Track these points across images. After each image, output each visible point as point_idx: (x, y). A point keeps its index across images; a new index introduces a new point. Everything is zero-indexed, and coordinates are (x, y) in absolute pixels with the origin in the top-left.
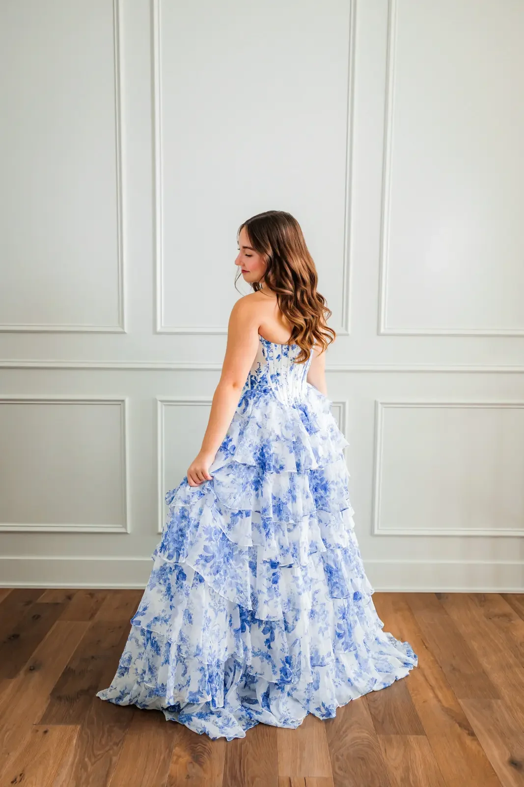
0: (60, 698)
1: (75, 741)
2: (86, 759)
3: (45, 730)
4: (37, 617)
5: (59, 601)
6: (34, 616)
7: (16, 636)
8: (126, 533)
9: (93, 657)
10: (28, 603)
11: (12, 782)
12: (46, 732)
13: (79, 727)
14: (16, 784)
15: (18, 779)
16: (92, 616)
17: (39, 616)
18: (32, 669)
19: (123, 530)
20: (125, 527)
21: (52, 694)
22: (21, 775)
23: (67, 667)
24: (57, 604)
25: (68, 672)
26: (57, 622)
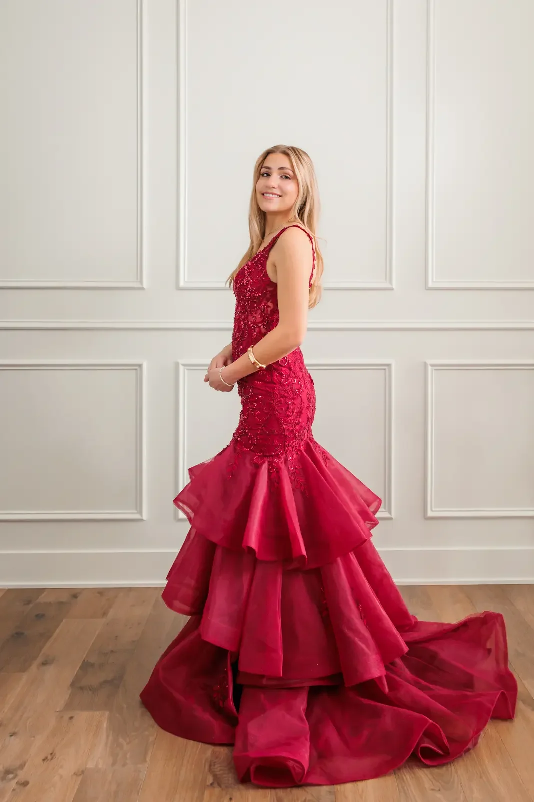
0: (81, 688)
1: (105, 725)
2: (121, 740)
3: (70, 716)
4: (39, 616)
5: (64, 600)
6: (37, 615)
7: (18, 635)
8: (141, 520)
9: (112, 651)
10: (29, 602)
11: (44, 760)
12: (71, 718)
13: (107, 713)
14: (48, 762)
15: (49, 757)
16: (104, 614)
17: (43, 615)
18: (44, 663)
19: (137, 516)
20: (140, 513)
21: (72, 685)
22: (51, 754)
23: (84, 660)
24: (62, 603)
25: (86, 666)
26: (64, 620)
